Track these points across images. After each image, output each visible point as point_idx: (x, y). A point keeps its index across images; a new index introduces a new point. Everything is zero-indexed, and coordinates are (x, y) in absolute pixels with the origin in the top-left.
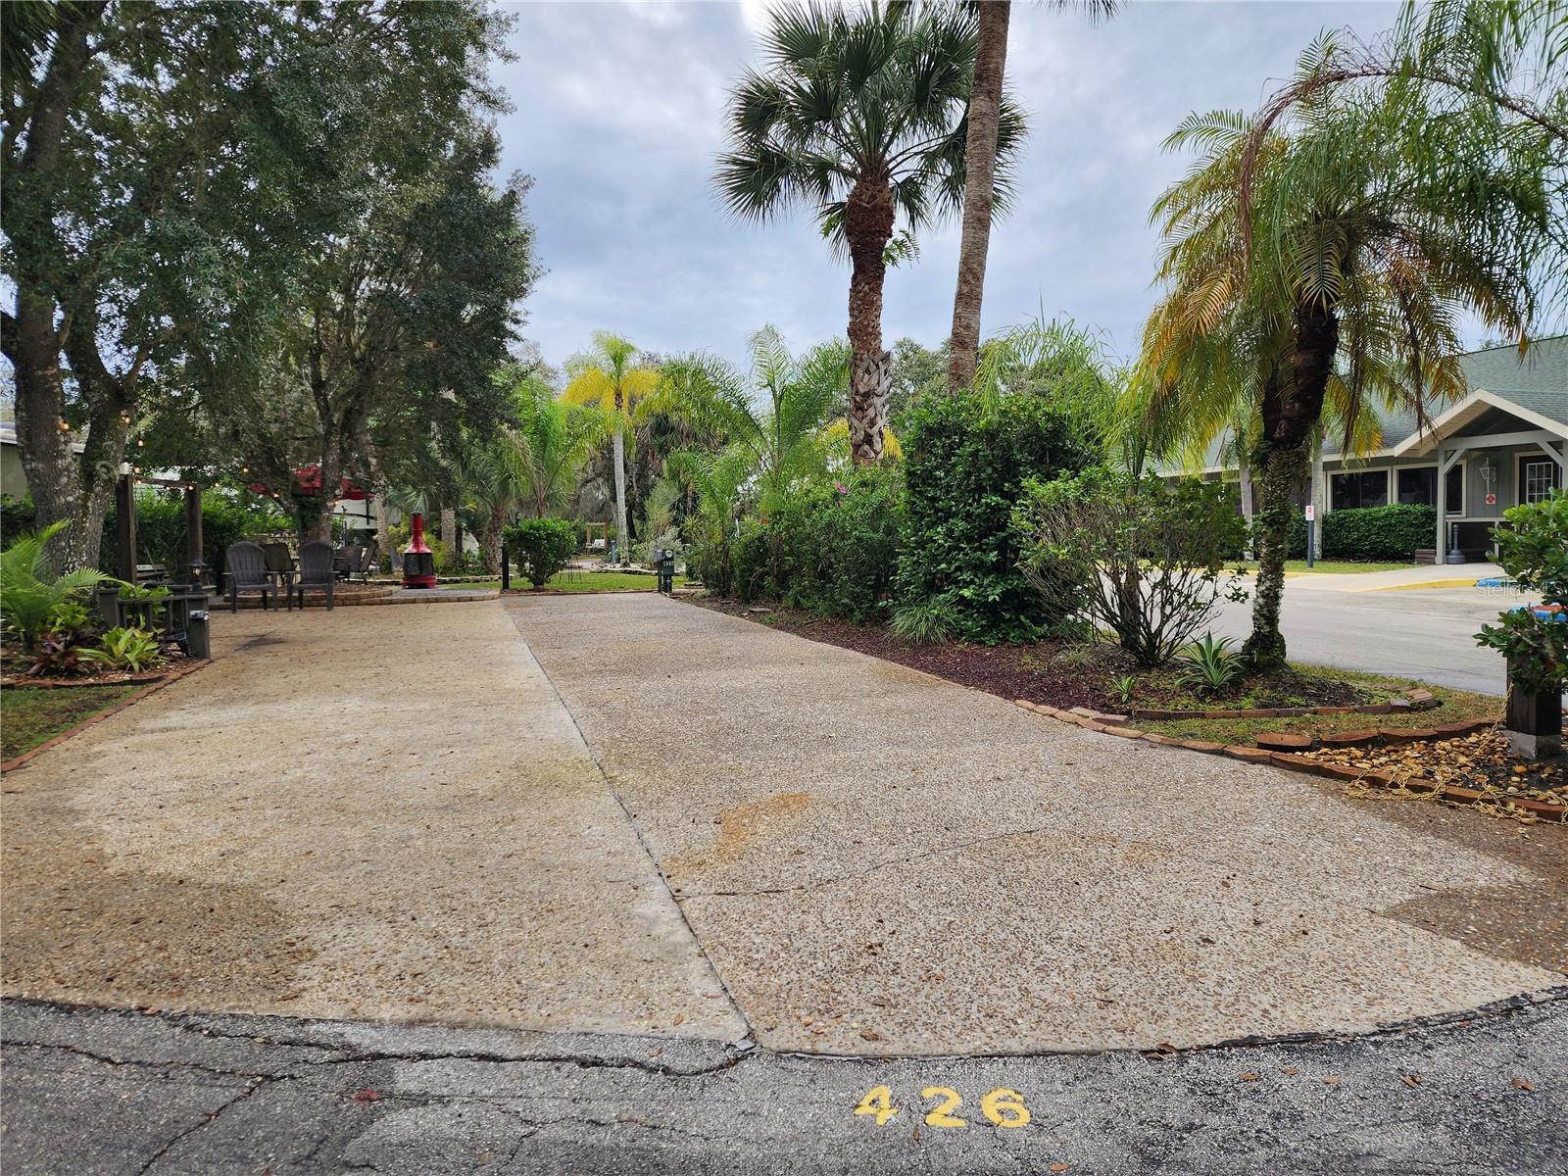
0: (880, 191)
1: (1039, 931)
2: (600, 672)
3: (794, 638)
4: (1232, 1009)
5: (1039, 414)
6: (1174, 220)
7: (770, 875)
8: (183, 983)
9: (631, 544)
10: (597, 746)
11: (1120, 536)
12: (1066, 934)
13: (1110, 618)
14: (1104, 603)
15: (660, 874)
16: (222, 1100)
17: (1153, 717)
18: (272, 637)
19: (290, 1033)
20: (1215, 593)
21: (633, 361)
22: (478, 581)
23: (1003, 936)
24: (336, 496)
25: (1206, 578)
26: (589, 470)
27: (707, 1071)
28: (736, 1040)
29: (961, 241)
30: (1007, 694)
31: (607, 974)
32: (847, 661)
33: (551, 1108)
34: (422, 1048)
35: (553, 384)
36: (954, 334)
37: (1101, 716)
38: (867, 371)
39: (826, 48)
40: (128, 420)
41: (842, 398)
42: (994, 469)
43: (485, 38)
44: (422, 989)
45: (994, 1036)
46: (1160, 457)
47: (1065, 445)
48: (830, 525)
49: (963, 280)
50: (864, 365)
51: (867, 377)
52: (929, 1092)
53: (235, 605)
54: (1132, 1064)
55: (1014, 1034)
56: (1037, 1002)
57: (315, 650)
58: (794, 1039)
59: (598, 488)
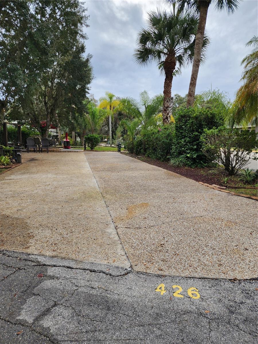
0: (173, 58)
1: (203, 243)
2: (104, 170)
3: (147, 164)
4: (253, 269)
5: (208, 113)
6: (247, 64)
7: (138, 224)
8: (4, 242)
9: (112, 140)
10: (101, 188)
11: (227, 143)
12: (210, 245)
13: (223, 163)
14: (222, 159)
15: (113, 222)
16: (8, 274)
17: (232, 188)
18: (35, 159)
19: (26, 257)
20: (250, 158)
21: (114, 98)
22: (79, 148)
23: (194, 244)
24: (49, 128)
25: (247, 154)
26: (104, 123)
27: (120, 276)
28: (127, 268)
29: (192, 70)
30: (197, 180)
31: (99, 247)
32: (159, 170)
33: (82, 283)
34: (55, 264)
35: (97, 104)
36: (189, 93)
37: (220, 187)
38: (168, 102)
39: (161, 22)
40: (5, 110)
41: (161, 108)
42: (197, 126)
43: (82, 22)
44: (56, 248)
45: (191, 272)
46: (238, 124)
47: (214, 120)
48: (157, 138)
49: (192, 80)
50: (167, 100)
51: (167, 103)
52: (174, 287)
53: (28, 151)
54: (227, 283)
55: (196, 272)
56: (202, 263)
57: (43, 162)
58: (141, 268)
59: (106, 128)
